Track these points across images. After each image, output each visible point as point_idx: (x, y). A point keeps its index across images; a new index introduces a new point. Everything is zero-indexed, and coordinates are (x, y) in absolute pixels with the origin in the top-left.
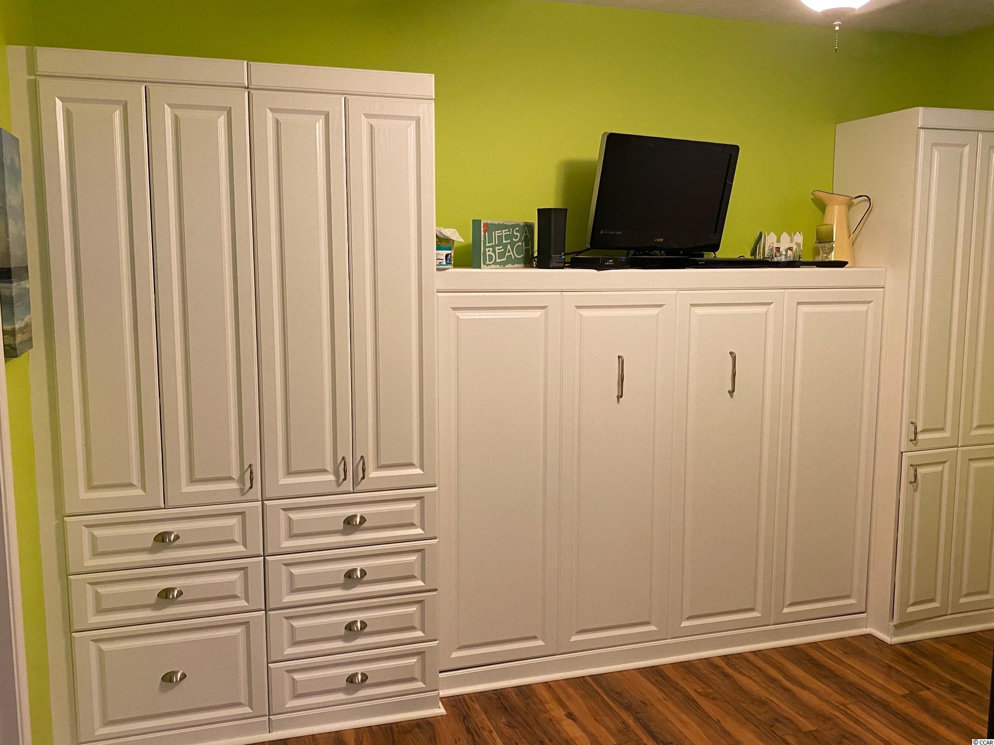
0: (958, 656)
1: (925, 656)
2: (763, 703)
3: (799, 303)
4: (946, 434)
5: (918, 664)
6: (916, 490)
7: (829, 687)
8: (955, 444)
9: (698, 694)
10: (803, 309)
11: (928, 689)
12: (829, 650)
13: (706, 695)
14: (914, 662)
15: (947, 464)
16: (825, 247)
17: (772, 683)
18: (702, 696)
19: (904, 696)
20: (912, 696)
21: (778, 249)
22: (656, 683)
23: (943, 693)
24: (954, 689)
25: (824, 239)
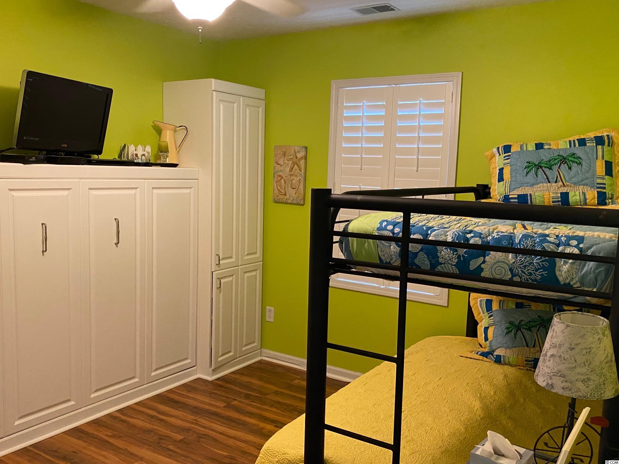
0: (245, 379)
1: (230, 383)
2: (149, 431)
3: (153, 188)
4: (233, 260)
5: (228, 388)
6: (220, 292)
7: (185, 412)
8: (237, 265)
9: (109, 437)
10: (155, 191)
11: (235, 400)
12: (179, 392)
13: (113, 436)
14: (225, 388)
15: (234, 276)
16: (164, 155)
17: (152, 418)
18: (111, 437)
19: (224, 407)
20: (229, 406)
21: (136, 155)
22: (79, 438)
23: (242, 400)
24: (248, 397)
25: (163, 150)
